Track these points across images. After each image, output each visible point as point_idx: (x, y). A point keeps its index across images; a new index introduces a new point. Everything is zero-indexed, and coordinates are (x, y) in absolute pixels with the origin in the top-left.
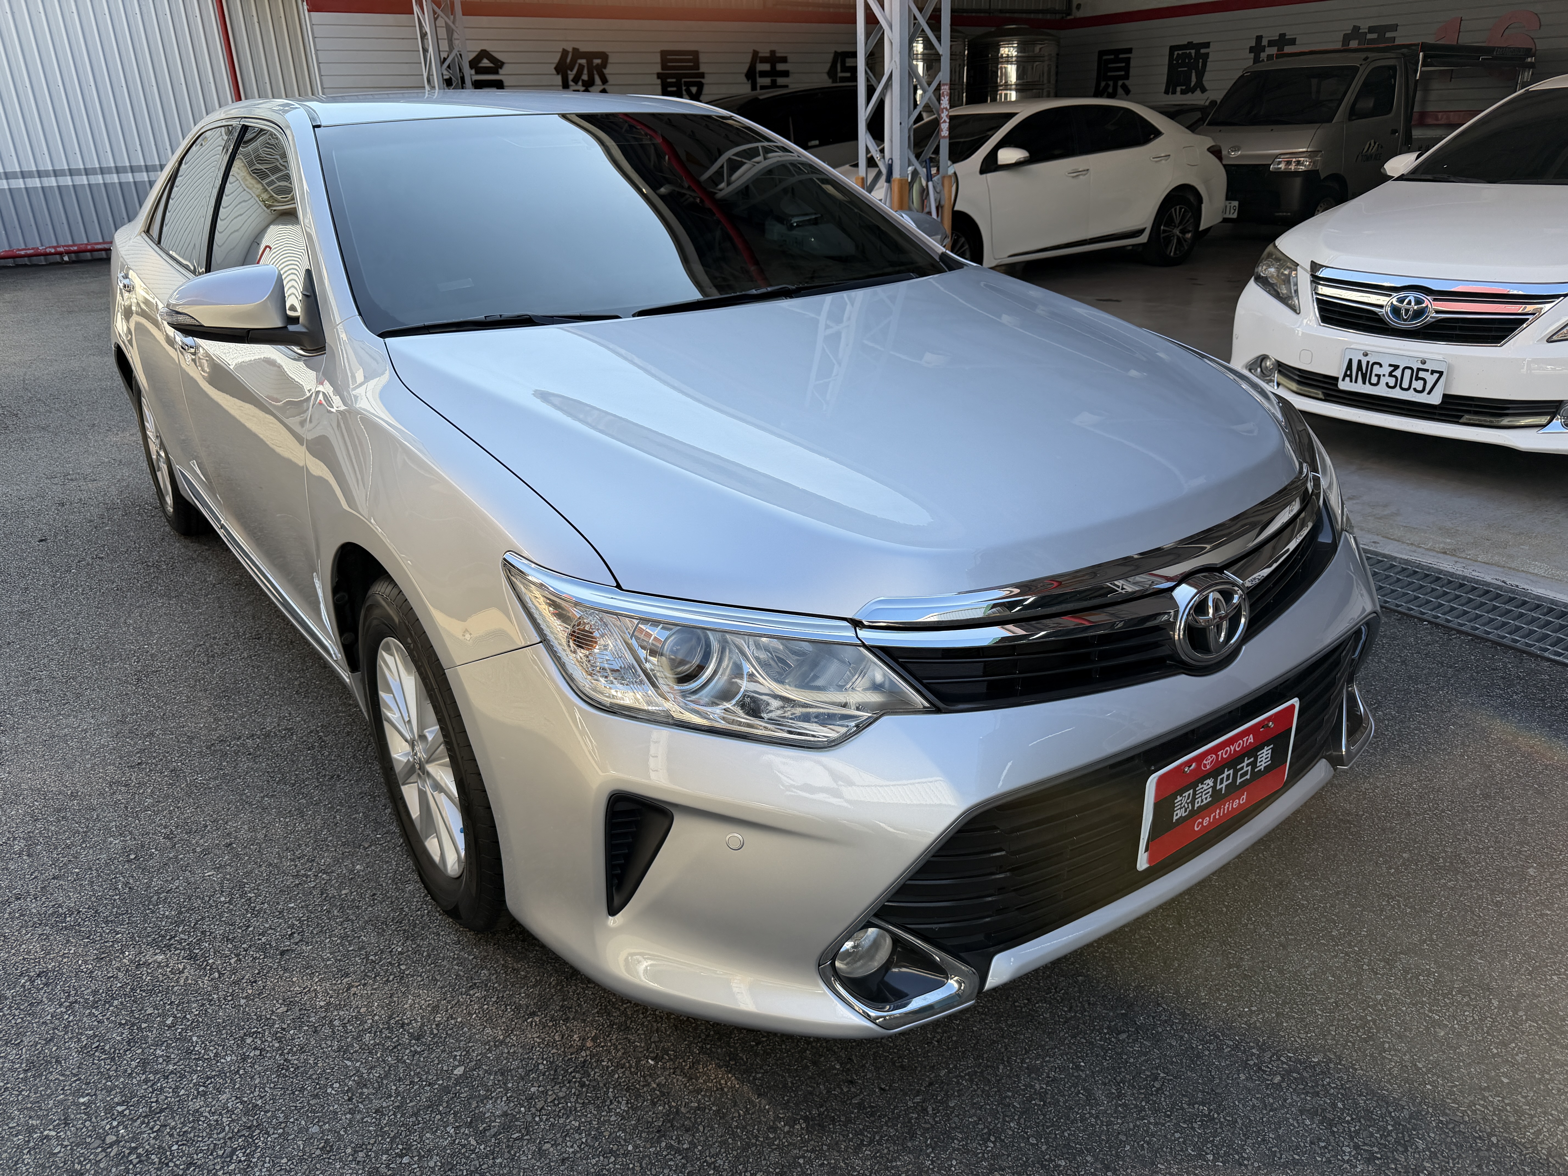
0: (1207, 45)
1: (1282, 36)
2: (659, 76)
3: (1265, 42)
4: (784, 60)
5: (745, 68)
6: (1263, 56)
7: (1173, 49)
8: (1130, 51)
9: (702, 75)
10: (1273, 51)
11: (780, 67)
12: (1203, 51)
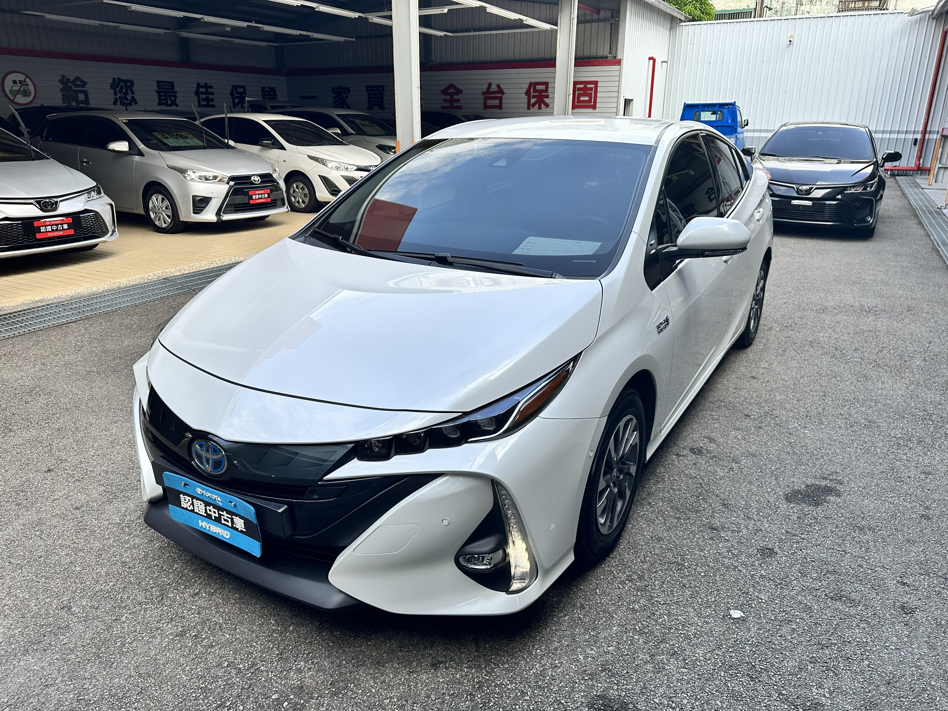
2: (157, 92)
4: (211, 87)
5: (194, 90)
9: (176, 92)
11: (210, 90)
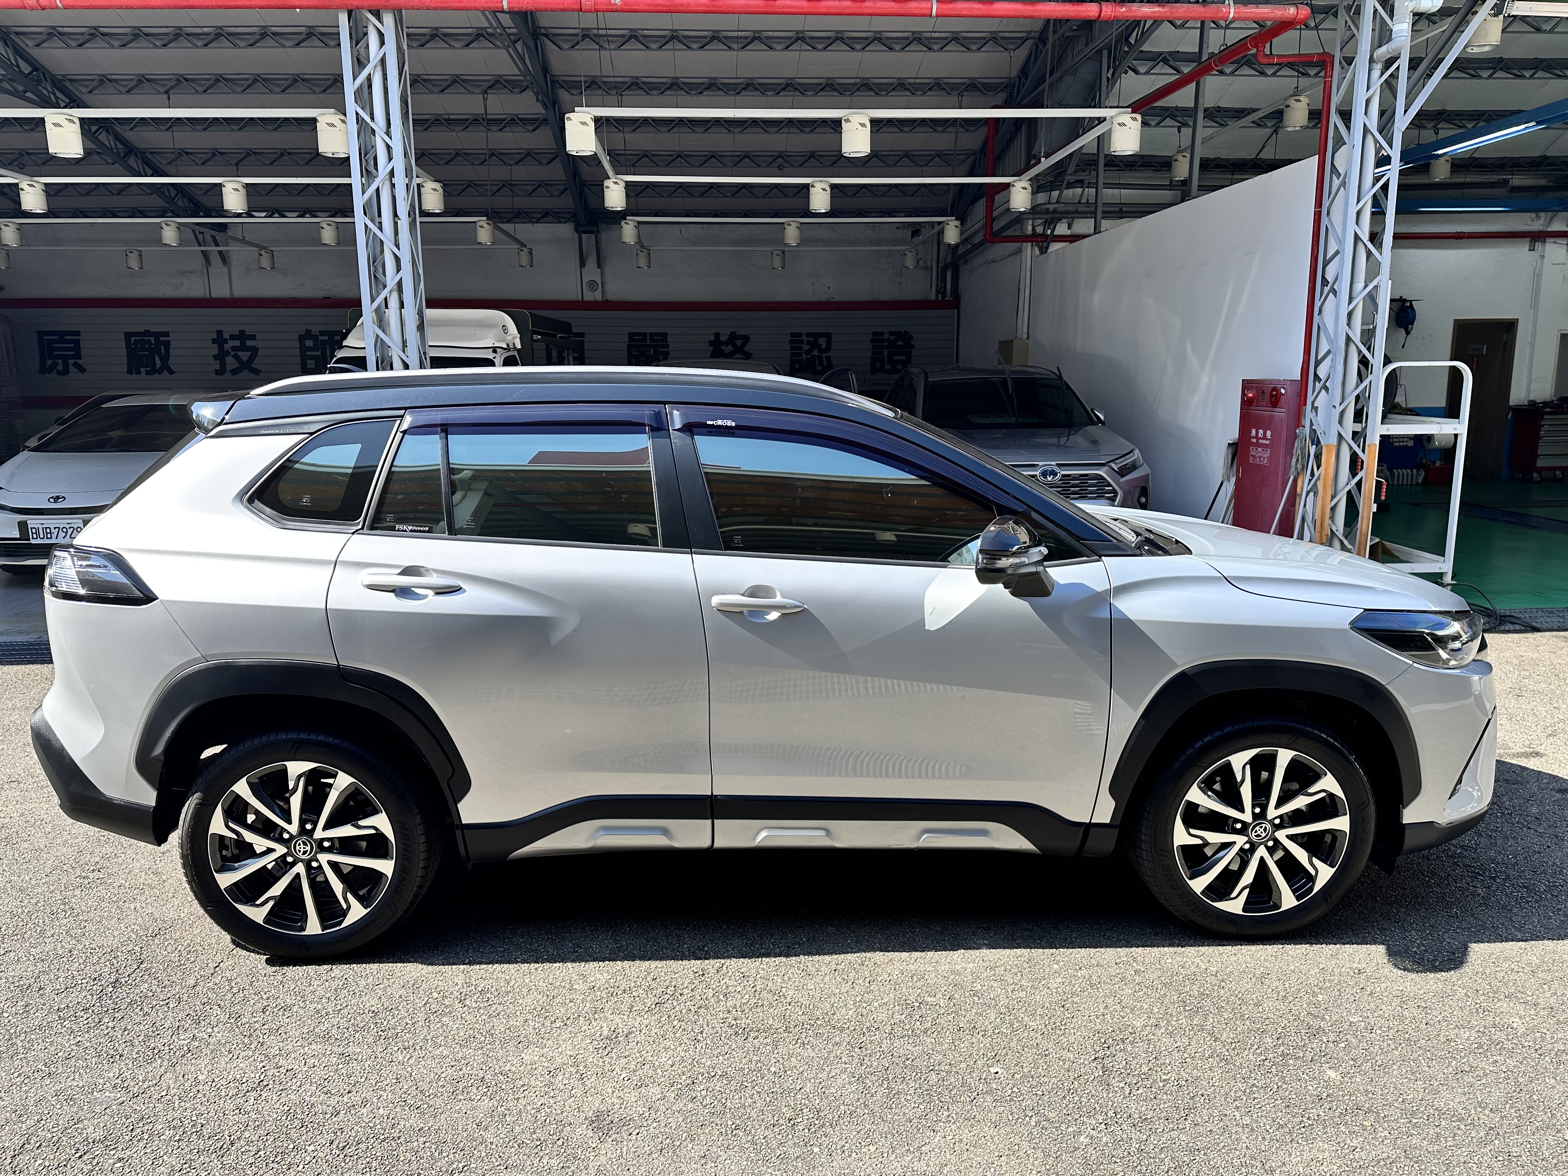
0: (167, 334)
1: (242, 332)
3: (226, 336)
6: (227, 347)
7: (128, 335)
8: (78, 333)
10: (237, 343)
12: (162, 339)
